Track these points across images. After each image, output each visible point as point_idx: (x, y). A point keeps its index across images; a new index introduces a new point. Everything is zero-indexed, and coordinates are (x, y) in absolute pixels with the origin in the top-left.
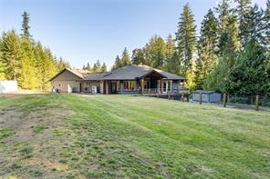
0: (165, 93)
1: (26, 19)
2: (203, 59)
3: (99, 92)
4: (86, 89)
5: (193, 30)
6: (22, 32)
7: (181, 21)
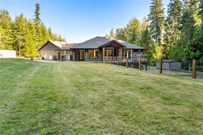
0: (124, 61)
1: (38, 8)
2: (169, 34)
3: (71, 59)
4: (62, 57)
5: (162, 12)
6: (35, 18)
7: (151, 5)
